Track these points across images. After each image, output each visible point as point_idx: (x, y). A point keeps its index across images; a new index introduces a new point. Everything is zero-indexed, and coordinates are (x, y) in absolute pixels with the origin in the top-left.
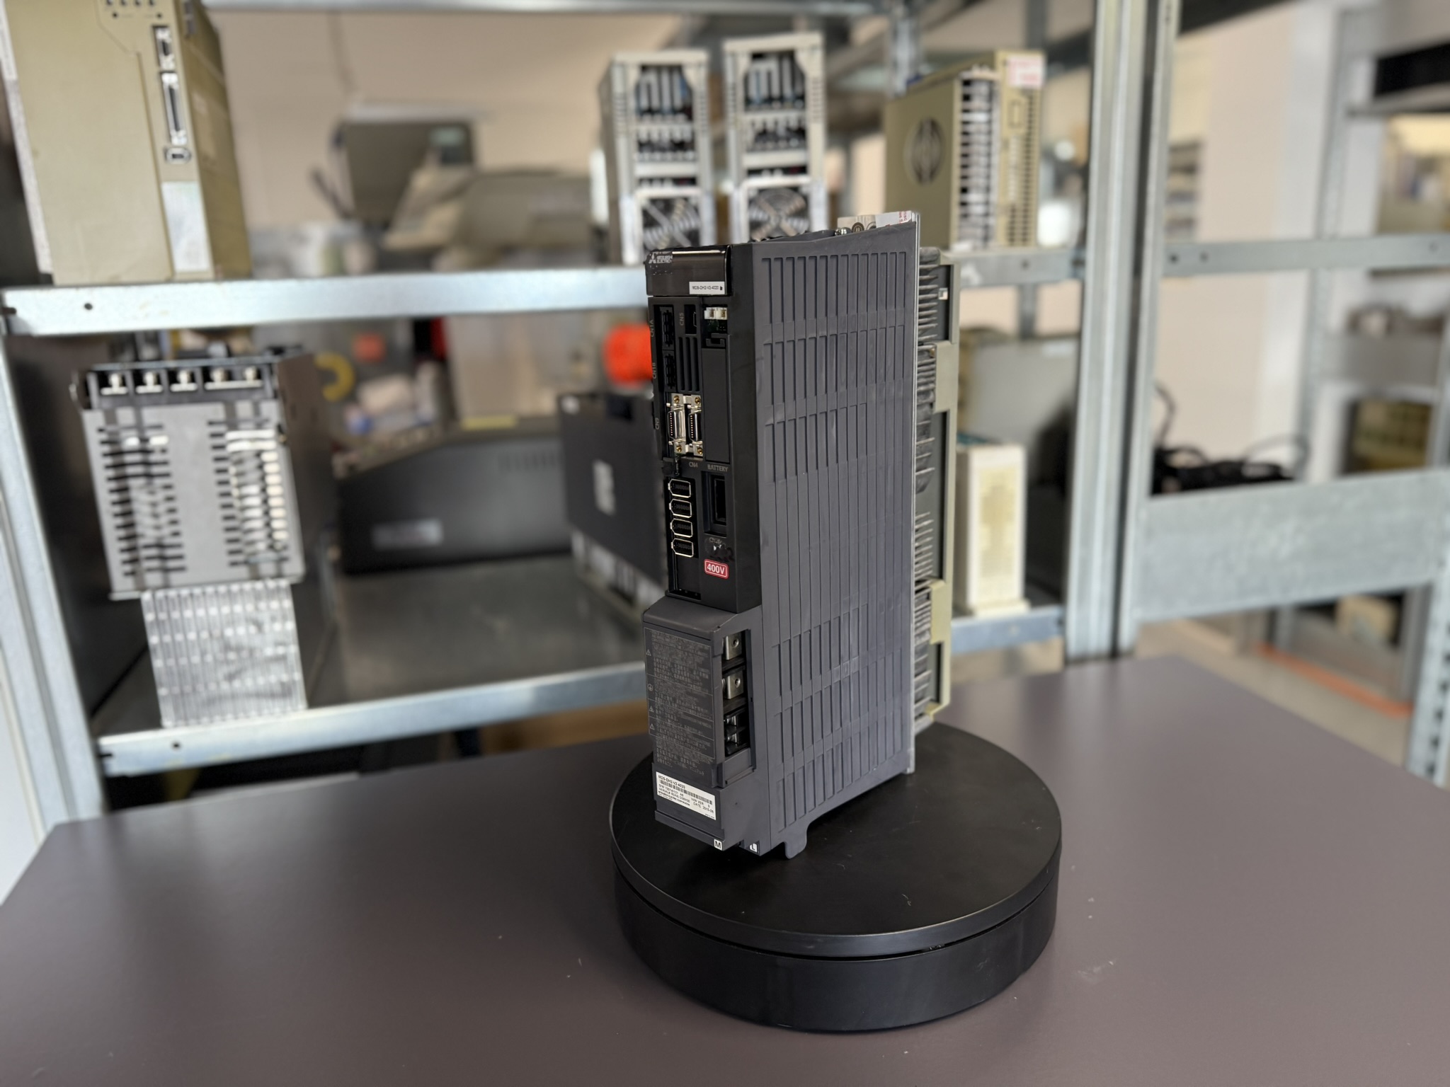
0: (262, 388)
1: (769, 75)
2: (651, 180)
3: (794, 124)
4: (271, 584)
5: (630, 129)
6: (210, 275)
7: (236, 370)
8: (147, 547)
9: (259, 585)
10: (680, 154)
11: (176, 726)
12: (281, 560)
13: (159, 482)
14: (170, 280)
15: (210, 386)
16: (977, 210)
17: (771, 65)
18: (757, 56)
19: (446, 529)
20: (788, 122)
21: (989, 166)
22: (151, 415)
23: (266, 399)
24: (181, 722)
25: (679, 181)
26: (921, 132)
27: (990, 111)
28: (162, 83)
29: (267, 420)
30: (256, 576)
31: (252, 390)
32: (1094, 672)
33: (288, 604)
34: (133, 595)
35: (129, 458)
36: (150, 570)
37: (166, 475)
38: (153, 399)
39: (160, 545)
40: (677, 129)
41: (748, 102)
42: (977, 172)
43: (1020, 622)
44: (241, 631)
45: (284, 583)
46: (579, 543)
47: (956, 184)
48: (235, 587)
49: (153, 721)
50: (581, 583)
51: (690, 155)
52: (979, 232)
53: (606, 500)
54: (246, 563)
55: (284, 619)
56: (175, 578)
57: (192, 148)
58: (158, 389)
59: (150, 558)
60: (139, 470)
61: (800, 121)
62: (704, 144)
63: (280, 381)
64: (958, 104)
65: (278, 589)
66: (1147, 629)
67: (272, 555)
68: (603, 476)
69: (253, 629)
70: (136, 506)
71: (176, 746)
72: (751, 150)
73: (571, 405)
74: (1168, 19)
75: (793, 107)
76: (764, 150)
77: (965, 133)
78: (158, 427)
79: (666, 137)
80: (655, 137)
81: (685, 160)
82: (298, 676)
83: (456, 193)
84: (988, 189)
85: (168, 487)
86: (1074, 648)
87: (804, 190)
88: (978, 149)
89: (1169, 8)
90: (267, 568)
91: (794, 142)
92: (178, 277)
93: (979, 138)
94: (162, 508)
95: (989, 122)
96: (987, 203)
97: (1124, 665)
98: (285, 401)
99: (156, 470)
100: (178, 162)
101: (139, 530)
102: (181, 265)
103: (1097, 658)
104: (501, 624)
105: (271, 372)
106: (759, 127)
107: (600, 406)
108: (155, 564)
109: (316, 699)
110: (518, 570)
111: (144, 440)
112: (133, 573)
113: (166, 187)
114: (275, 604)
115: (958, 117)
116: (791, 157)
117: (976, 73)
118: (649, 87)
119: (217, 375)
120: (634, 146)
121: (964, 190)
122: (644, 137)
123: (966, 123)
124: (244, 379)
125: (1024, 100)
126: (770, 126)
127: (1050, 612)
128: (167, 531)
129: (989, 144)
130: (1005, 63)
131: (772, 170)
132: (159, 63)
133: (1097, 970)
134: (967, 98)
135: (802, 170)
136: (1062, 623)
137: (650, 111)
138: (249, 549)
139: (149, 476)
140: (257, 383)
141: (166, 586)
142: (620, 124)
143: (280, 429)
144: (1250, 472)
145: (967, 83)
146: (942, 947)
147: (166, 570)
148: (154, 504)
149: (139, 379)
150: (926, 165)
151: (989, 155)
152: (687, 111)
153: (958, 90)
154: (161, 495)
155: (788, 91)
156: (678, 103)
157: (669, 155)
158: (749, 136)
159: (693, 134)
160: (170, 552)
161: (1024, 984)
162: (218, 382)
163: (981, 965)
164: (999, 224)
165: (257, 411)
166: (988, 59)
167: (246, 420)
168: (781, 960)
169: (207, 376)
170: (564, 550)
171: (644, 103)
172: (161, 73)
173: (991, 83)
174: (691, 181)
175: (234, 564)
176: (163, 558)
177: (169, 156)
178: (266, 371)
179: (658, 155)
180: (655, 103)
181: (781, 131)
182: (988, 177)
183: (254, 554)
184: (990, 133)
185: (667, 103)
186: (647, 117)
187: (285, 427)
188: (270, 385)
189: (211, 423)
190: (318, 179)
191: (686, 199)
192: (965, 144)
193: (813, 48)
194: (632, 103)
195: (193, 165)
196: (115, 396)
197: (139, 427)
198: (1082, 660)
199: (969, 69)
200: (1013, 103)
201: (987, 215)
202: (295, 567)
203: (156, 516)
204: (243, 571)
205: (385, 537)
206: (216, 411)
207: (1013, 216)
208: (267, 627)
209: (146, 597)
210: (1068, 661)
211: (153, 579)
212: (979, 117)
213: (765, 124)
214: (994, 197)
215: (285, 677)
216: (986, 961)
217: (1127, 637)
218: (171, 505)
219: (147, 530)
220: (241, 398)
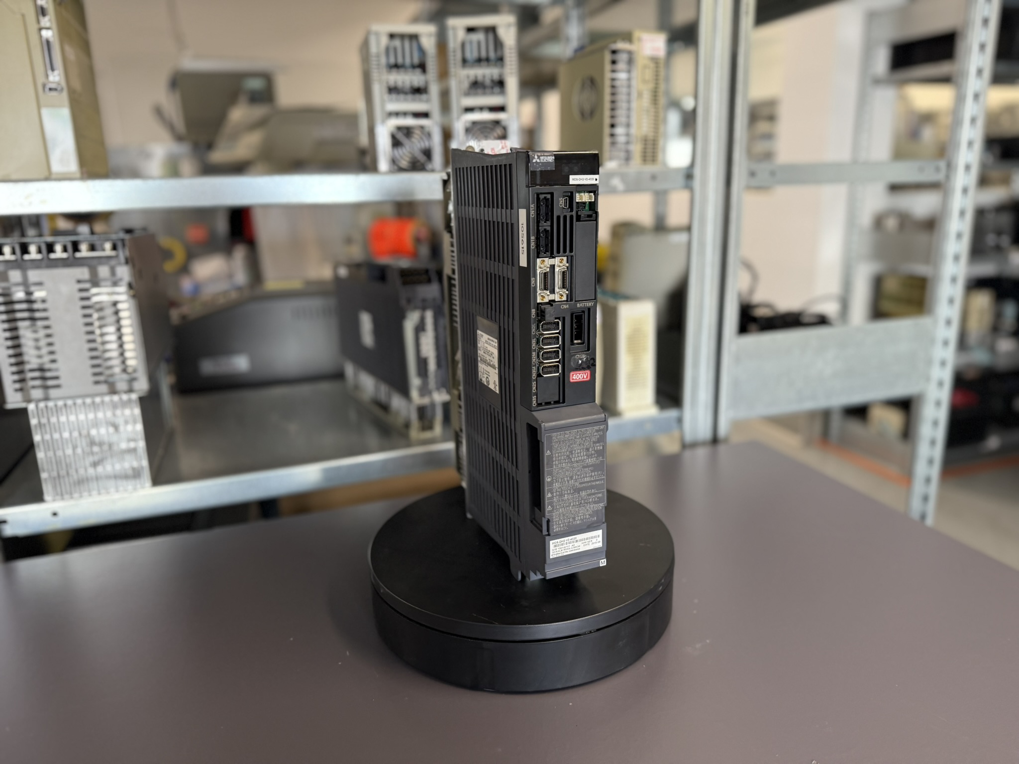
0: (117, 257)
1: (479, 43)
2: (397, 114)
3: (496, 77)
4: (125, 397)
5: (383, 79)
6: (78, 175)
7: (97, 243)
8: (32, 370)
9: (116, 398)
10: (417, 96)
11: (54, 500)
12: (132, 380)
13: (40, 323)
14: (48, 178)
15: (78, 255)
16: (621, 139)
17: (480, 36)
18: (471, 30)
19: (252, 361)
20: (492, 76)
21: (629, 109)
22: (34, 275)
23: (120, 264)
24: (59, 497)
25: (417, 115)
26: (583, 86)
27: (629, 71)
28: (41, 36)
29: (121, 280)
30: (113, 391)
31: (109, 258)
32: (701, 453)
33: (137, 411)
34: (23, 405)
35: (18, 307)
36: (34, 387)
37: (46, 319)
38: (36, 265)
39: (41, 369)
40: (414, 79)
41: (464, 61)
42: (621, 113)
43: (652, 420)
44: (103, 431)
45: (134, 396)
46: (350, 370)
47: (607, 121)
48: (98, 400)
49: (37, 497)
50: (351, 398)
51: (424, 97)
52: (622, 155)
53: (368, 338)
54: (106, 382)
55: (135, 422)
56: (53, 393)
57: (63, 84)
58: (39, 257)
59: (33, 379)
60: (25, 315)
61: (501, 75)
62: (434, 90)
63: (130, 251)
64: (608, 66)
65: (130, 401)
66: (737, 425)
67: (125, 376)
68: (366, 322)
69: (111, 430)
70: (23, 341)
71: (55, 514)
72: (467, 94)
73: (343, 272)
74: (747, 13)
75: (495, 65)
76: (476, 94)
77: (613, 87)
78: (40, 284)
79: (408, 85)
80: (400, 84)
81: (421, 101)
82: (145, 463)
83: (261, 124)
84: (628, 125)
85: (47, 327)
86: (689, 437)
87: (503, 123)
88: (622, 97)
89: (747, 5)
90: (122, 386)
91: (497, 90)
92: (53, 176)
93: (622, 91)
94: (43, 342)
95: (629, 79)
96: (628, 135)
97: (722, 448)
98: (134, 266)
99: (38, 315)
100: (54, 93)
101: (26, 358)
102: (56, 167)
103: (703, 444)
104: (293, 427)
105: (124, 245)
106: (472, 78)
107: (363, 273)
108: (38, 383)
109: (158, 479)
110: (305, 390)
111: (29, 293)
112: (21, 390)
113: (45, 112)
114: (127, 412)
115: (608, 75)
116: (494, 100)
117: (620, 45)
118: (395, 49)
119: (84, 247)
120: (385, 90)
121: (613, 126)
122: (392, 83)
123: (613, 80)
124: (104, 250)
125: (652, 65)
126: (480, 78)
127: (672, 413)
128: (46, 359)
129: (629, 94)
130: (640, 40)
132: (38, 22)
133: (698, 646)
134: (614, 62)
135: (501, 109)
136: (680, 420)
137: (396, 66)
138: (108, 372)
139: (33, 319)
140: (113, 253)
141: (47, 399)
142: (375, 75)
143: (130, 286)
144: (806, 320)
145: (614, 52)
146: (594, 632)
147: (46, 388)
148: (37, 340)
149: (25, 249)
150: (587, 107)
151: (629, 102)
152: (422, 67)
153: (608, 57)
154: (42, 333)
155: (492, 55)
156: (416, 61)
157: (410, 97)
158: (466, 85)
159: (427, 83)
161: (650, 657)
162: (84, 251)
163: (621, 643)
164: (636, 149)
165: (113, 272)
166: (628, 37)
167: (105, 280)
168: (486, 645)
169: (76, 247)
170: (338, 376)
171: (392, 61)
172: (40, 29)
173: (630, 53)
174: (425, 115)
175: (97, 383)
176: (44, 379)
177: (47, 89)
178: (119, 245)
179: (402, 96)
180: (400, 61)
181: (488, 82)
182: (628, 117)
183: (112, 375)
184: (629, 86)
185: (408, 61)
186: (395, 70)
187: (134, 284)
188: (122, 254)
189: (79, 281)
190: (158, 112)
191: (422, 128)
192: (613, 94)
193: (509, 25)
194: (383, 60)
195: (65, 95)
196: (7, 262)
197: (25, 284)
198: (694, 445)
199: (615, 42)
200: (645, 67)
201: (628, 143)
202: (142, 385)
203: (38, 348)
204: (104, 388)
205: (208, 367)
206: (83, 273)
207: (645, 144)
208: (122, 428)
209: (31, 407)
210: (685, 446)
211: (37, 394)
212: (622, 76)
213: (476, 77)
214: (633, 131)
215: (135, 464)
216: (624, 641)
217: (723, 429)
218: (49, 340)
219: (32, 358)
220: (101, 264)
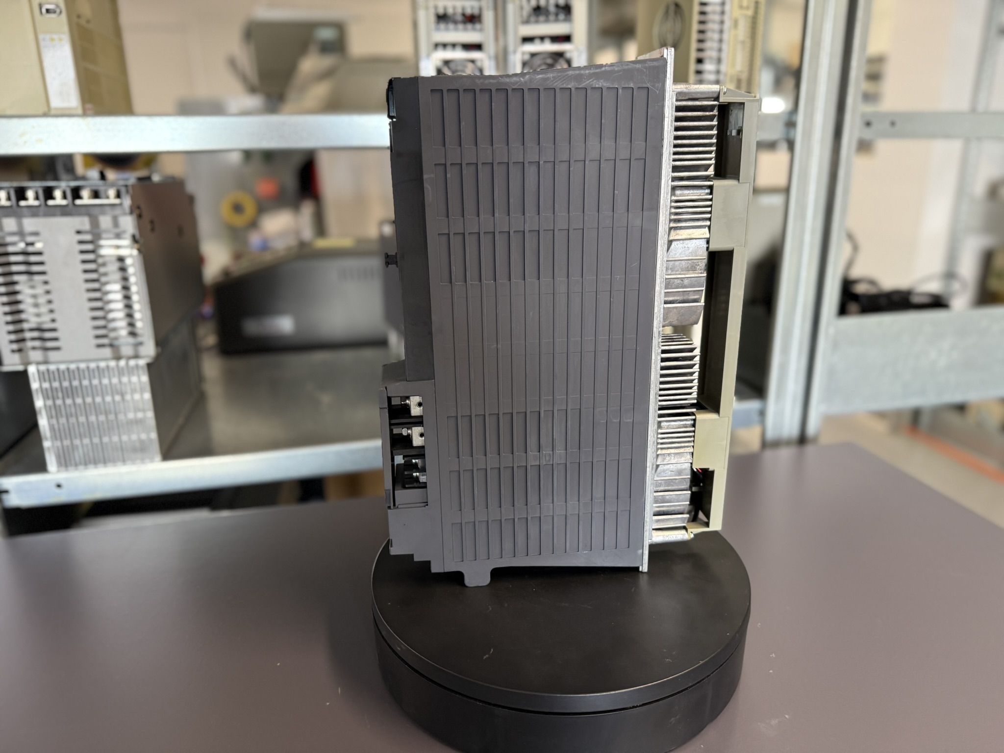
0: (121, 204)
2: (445, 46)
3: (562, 2)
4: (132, 363)
5: (430, 5)
6: (80, 111)
7: (101, 190)
8: (32, 330)
9: (122, 363)
10: (469, 26)
11: (58, 471)
12: (139, 344)
13: (38, 278)
14: (45, 115)
15: (78, 202)
16: (710, 77)
19: (297, 322)
21: (721, 41)
22: (30, 224)
23: (124, 214)
24: (63, 468)
25: (468, 47)
26: (667, 13)
29: (124, 232)
30: (118, 358)
31: (113, 206)
32: (786, 454)
33: (145, 378)
34: (20, 368)
35: (14, 259)
36: (34, 348)
37: (44, 273)
38: (34, 212)
39: (41, 329)
40: (468, 3)
42: (711, 45)
44: (108, 399)
45: (142, 362)
47: (694, 55)
48: (103, 364)
49: (40, 467)
51: (478, 26)
54: (111, 345)
55: (142, 391)
56: (53, 355)
57: (63, 4)
58: (36, 203)
59: (33, 339)
60: (22, 268)
62: (488, 17)
63: (133, 199)
65: (137, 366)
66: (829, 420)
67: (131, 340)
69: (118, 398)
70: (21, 297)
71: (59, 486)
72: (527, 22)
73: (388, 230)
76: (537, 22)
77: (703, 13)
78: (36, 234)
79: (459, 12)
80: (450, 11)
81: (474, 30)
82: (154, 435)
84: (719, 61)
85: (46, 283)
86: (770, 434)
87: (568, 55)
88: (713, 26)
90: (127, 350)
91: (562, 16)
92: (53, 112)
93: (714, 18)
94: (42, 300)
95: (723, 4)
96: (718, 72)
97: (810, 449)
98: (140, 216)
99: (35, 268)
100: (51, 16)
101: (24, 316)
102: (56, 103)
103: (788, 443)
104: (326, 398)
105: (127, 192)
106: (533, 3)
108: (37, 344)
109: (169, 453)
110: (347, 356)
111: (27, 244)
112: (20, 350)
113: (42, 37)
114: (135, 379)
116: (559, 28)
119: (85, 193)
120: (432, 18)
121: (700, 61)
122: (441, 11)
123: (703, 5)
124: (108, 197)
126: (543, 3)
127: (753, 405)
128: (46, 318)
129: (722, 22)
131: (542, 38)
133: (774, 722)
135: (567, 39)
136: (762, 413)
138: (112, 335)
139: (30, 273)
140: (117, 201)
141: (46, 362)
143: (135, 239)
144: (916, 300)
146: (640, 706)
147: (45, 349)
148: (34, 296)
150: (670, 40)
151: (721, 32)
154: (40, 290)
157: (461, 26)
158: (527, 9)
159: (480, 9)
160: (48, 335)
161: (711, 734)
162: (86, 198)
163: (673, 720)
165: (116, 224)
167: (107, 231)
169: (76, 193)
170: (382, 343)
174: (478, 47)
175: (100, 346)
176: (43, 339)
177: (44, 11)
178: (123, 190)
179: (451, 26)
181: (552, 7)
182: (720, 50)
183: (116, 338)
184: (723, 13)
187: (138, 236)
188: (127, 202)
189: (78, 232)
191: (473, 61)
192: (702, 22)
195: (64, 19)
197: (21, 233)
198: (777, 444)
201: (717, 82)
202: (149, 349)
203: (36, 305)
204: (107, 352)
205: (252, 327)
206: (84, 223)
207: (738, 84)
208: (128, 397)
209: (32, 370)
210: (765, 444)
211: (36, 355)
213: (538, 1)
214: (723, 68)
215: (143, 436)
216: (678, 717)
217: (812, 427)
218: (49, 297)
219: (31, 317)
220: (104, 213)
